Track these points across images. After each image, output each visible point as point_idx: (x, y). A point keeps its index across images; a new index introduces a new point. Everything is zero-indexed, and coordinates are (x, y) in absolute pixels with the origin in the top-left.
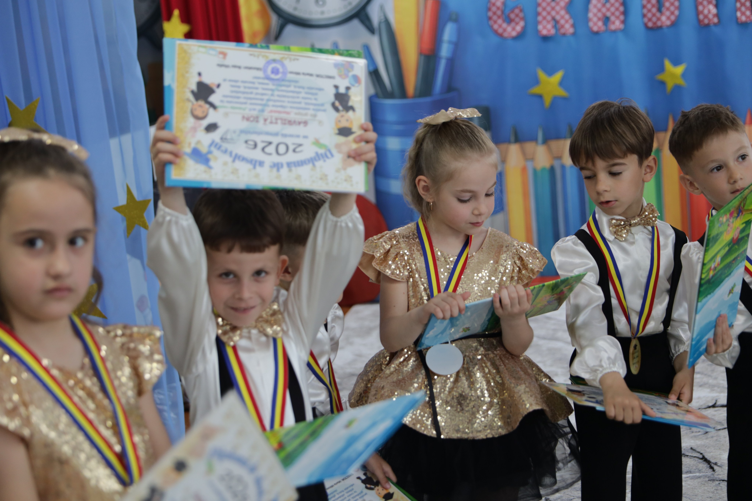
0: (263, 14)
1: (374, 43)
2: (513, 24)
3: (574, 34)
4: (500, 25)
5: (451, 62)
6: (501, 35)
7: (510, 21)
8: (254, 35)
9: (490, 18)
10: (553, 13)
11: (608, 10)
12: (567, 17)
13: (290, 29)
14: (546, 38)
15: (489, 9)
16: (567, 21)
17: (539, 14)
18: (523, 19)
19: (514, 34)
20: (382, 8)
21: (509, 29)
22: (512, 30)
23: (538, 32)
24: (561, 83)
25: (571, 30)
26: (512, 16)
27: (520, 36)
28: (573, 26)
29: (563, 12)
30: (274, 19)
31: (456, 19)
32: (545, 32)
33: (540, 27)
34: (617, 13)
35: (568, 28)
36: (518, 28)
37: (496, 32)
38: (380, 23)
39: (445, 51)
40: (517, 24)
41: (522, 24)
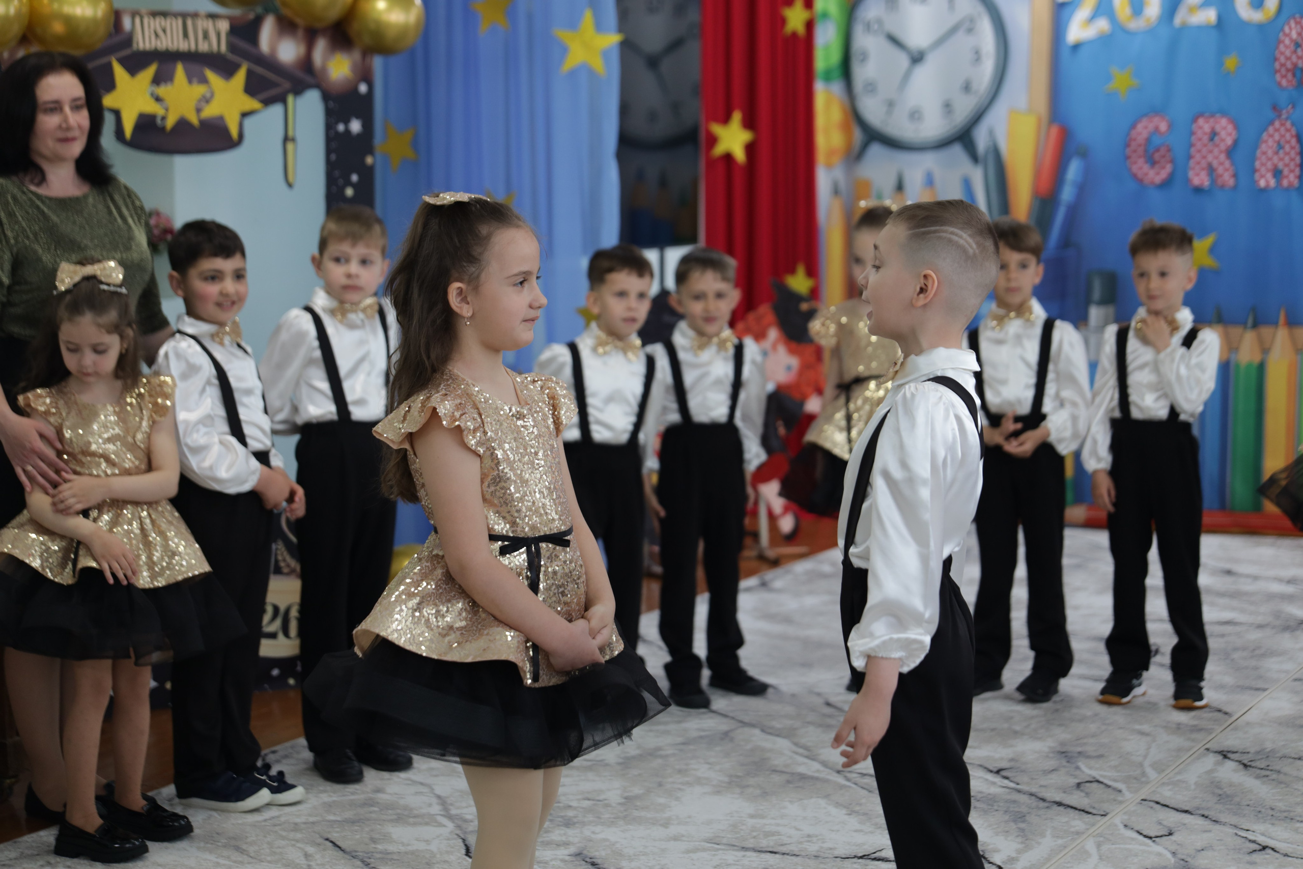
0: (845, 127)
1: (977, 176)
2: (1157, 166)
3: (1235, 188)
4: (1141, 167)
5: (1074, 211)
6: (1140, 181)
7: (1153, 163)
8: (831, 153)
9: (1128, 158)
10: (1210, 158)
11: (1281, 159)
12: (1227, 164)
13: (876, 150)
14: (1198, 190)
15: (1128, 145)
16: (1227, 170)
17: (1190, 157)
18: (1172, 161)
19: (1158, 180)
20: (991, 133)
21: (1152, 173)
22: (1156, 175)
23: (1188, 181)
24: (1212, 250)
25: (1231, 182)
26: (1157, 156)
27: (1166, 184)
28: (1235, 176)
29: (1222, 157)
30: (858, 135)
31: (1084, 154)
32: (1196, 181)
33: (1191, 174)
34: (1292, 165)
35: (1227, 179)
36: (1164, 174)
37: (1135, 176)
38: (987, 152)
39: (1067, 194)
40: (1163, 168)
41: (1169, 168)
